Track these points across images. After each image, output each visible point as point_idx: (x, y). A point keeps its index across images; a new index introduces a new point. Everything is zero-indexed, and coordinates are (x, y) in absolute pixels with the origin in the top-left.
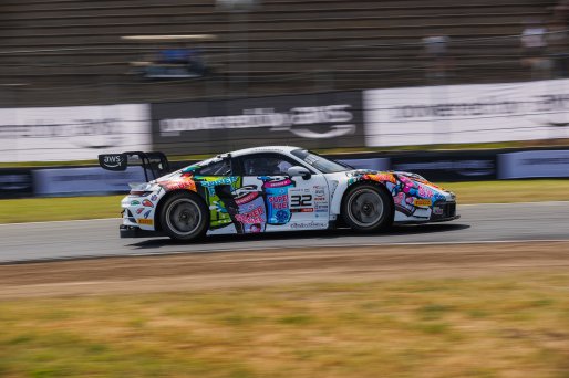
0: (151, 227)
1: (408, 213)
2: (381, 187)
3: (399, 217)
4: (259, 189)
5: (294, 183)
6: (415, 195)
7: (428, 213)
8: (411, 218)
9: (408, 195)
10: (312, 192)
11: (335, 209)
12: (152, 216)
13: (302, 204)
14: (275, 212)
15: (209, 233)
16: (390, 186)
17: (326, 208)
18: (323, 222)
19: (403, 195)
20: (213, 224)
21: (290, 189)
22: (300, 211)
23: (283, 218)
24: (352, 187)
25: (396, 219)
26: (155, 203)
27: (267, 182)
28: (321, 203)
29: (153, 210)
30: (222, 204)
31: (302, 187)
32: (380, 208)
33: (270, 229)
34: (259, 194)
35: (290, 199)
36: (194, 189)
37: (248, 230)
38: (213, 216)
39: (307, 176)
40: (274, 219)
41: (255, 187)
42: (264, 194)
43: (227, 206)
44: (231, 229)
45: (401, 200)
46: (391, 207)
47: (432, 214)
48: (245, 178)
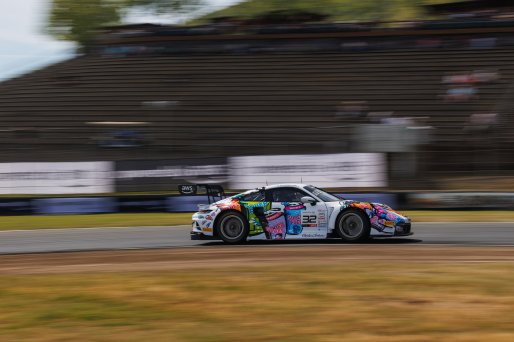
0: (211, 234)
1: (380, 230)
2: (362, 212)
3: (374, 232)
4: (282, 211)
5: (305, 208)
6: (385, 218)
7: (393, 230)
8: (381, 233)
9: (380, 218)
10: (317, 214)
11: (332, 225)
12: (211, 226)
13: (310, 222)
14: (292, 226)
15: (248, 238)
16: (368, 211)
17: (326, 225)
18: (323, 233)
19: (376, 218)
20: (251, 233)
21: (302, 211)
22: (308, 226)
23: (297, 230)
24: (343, 211)
25: (371, 233)
26: (214, 218)
27: (287, 206)
28: (322, 221)
29: (212, 222)
30: (258, 220)
31: (310, 210)
32: (361, 226)
33: (288, 237)
34: (282, 214)
35: (302, 218)
36: (240, 209)
37: (274, 238)
38: (251, 227)
39: (314, 203)
40: (291, 231)
41: (279, 209)
42: (285, 214)
43: (260, 221)
44: (263, 237)
45: (375, 221)
46: (368, 225)
47: (396, 231)
48: (273, 203)
